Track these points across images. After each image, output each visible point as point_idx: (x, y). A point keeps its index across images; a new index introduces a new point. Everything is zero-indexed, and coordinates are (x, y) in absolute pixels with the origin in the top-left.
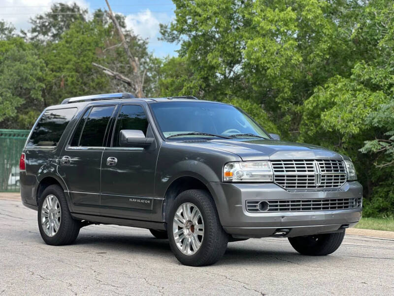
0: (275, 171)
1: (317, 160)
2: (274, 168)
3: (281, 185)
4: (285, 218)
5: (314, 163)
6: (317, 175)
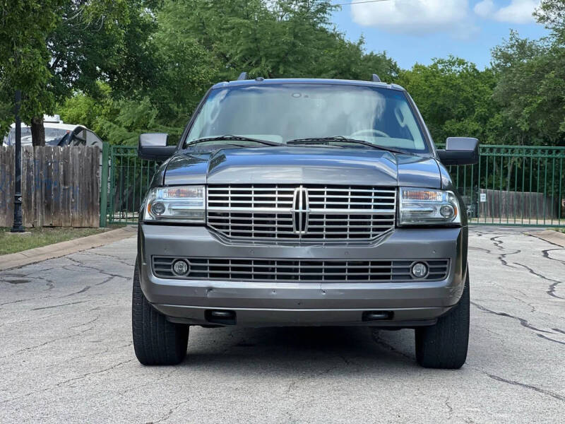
0: (211, 205)
1: (306, 186)
2: (210, 198)
3: (221, 231)
4: (215, 291)
5: (296, 190)
6: (297, 214)
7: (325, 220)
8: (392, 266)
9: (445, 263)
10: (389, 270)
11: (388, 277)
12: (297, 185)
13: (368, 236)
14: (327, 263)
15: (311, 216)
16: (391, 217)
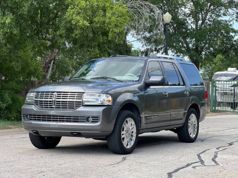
5: (54, 93)
6: (53, 101)
7: (61, 103)
8: (79, 118)
9: (98, 117)
10: (78, 119)
11: (78, 121)
12: (54, 92)
13: (74, 108)
14: (59, 116)
15: (57, 102)
16: (81, 102)
